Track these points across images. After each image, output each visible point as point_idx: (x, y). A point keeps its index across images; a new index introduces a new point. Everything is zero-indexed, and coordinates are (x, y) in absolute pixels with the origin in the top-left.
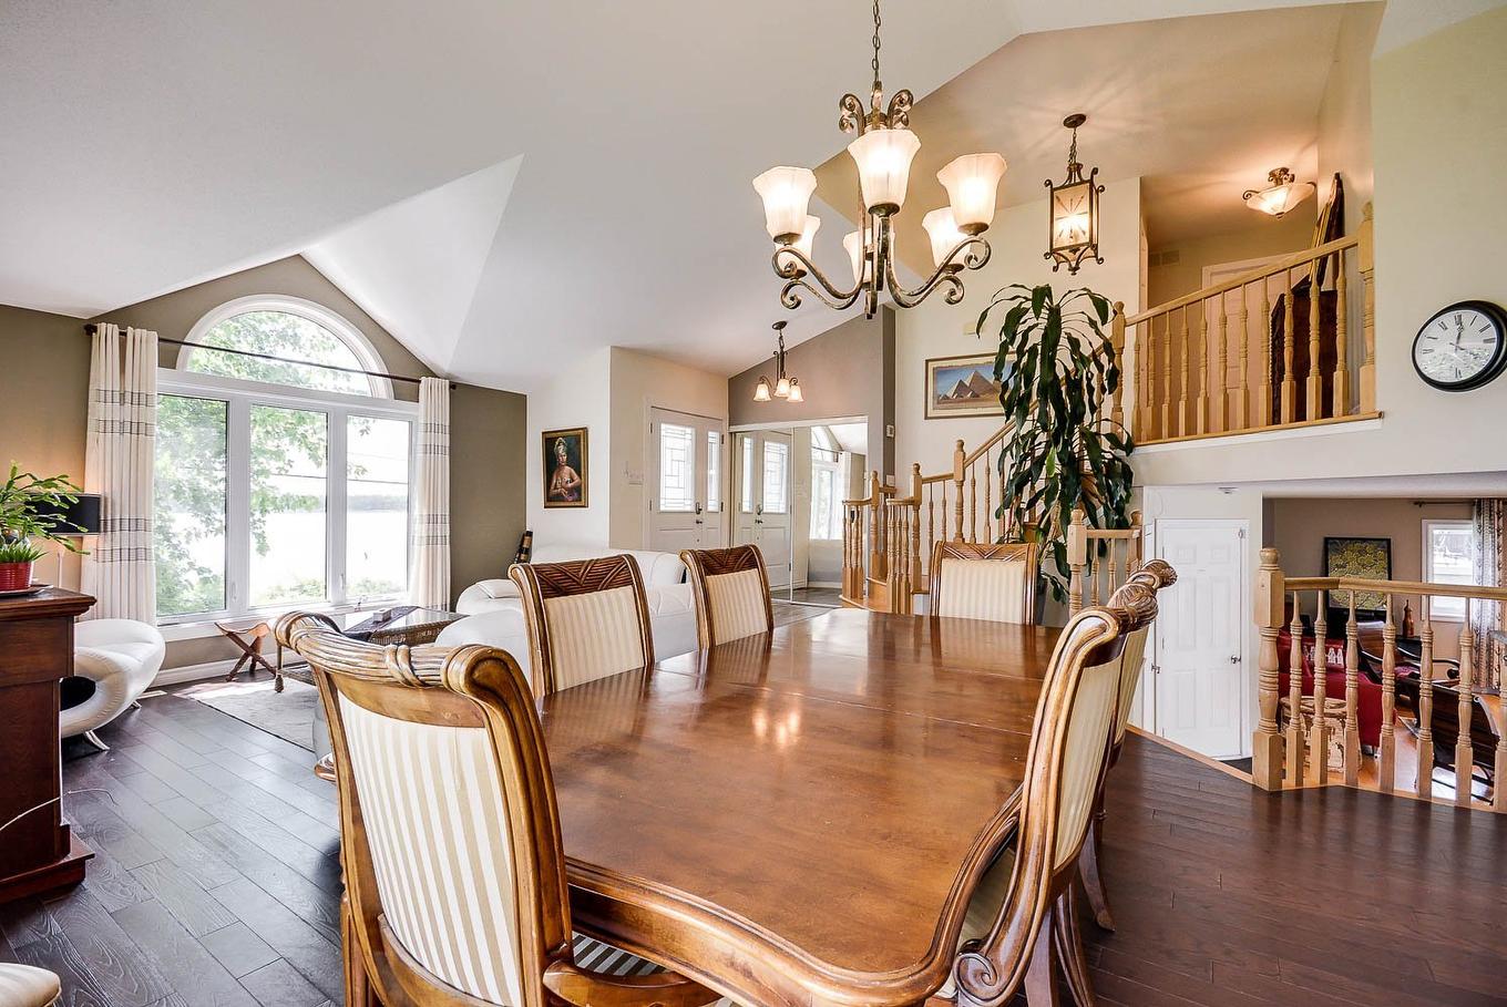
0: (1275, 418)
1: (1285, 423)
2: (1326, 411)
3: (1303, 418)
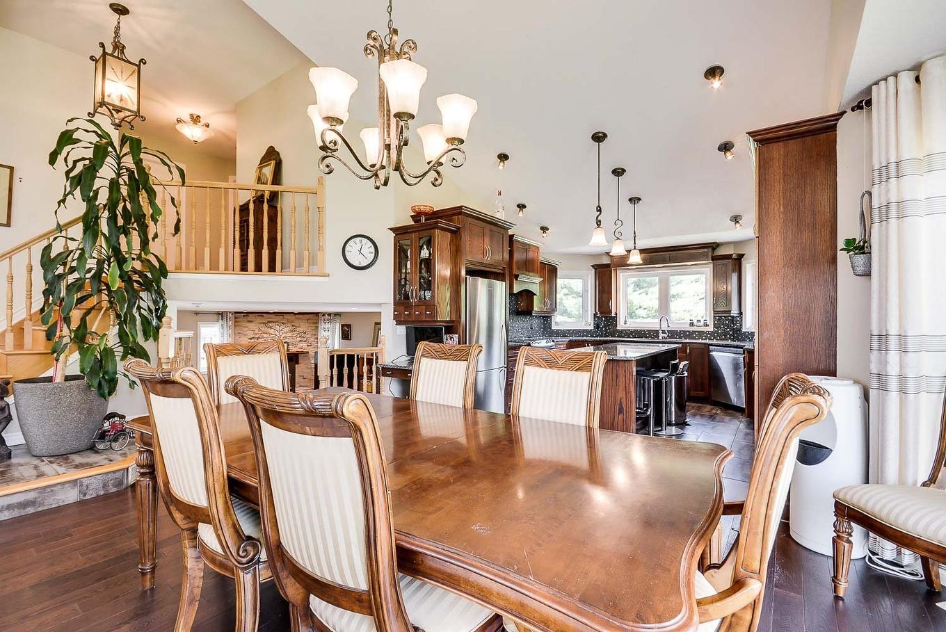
0: (244, 267)
1: (251, 271)
2: (272, 268)
3: (260, 270)
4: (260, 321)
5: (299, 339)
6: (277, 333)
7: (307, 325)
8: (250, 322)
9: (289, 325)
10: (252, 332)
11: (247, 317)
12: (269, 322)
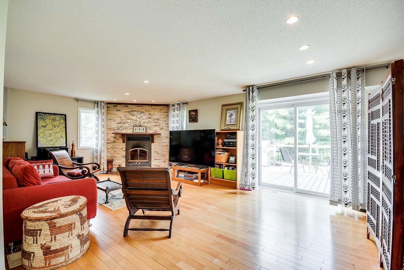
4: (126, 110)
5: (154, 124)
6: (138, 120)
7: (160, 113)
8: (118, 110)
9: (147, 113)
10: (120, 119)
11: (116, 107)
12: (132, 111)
